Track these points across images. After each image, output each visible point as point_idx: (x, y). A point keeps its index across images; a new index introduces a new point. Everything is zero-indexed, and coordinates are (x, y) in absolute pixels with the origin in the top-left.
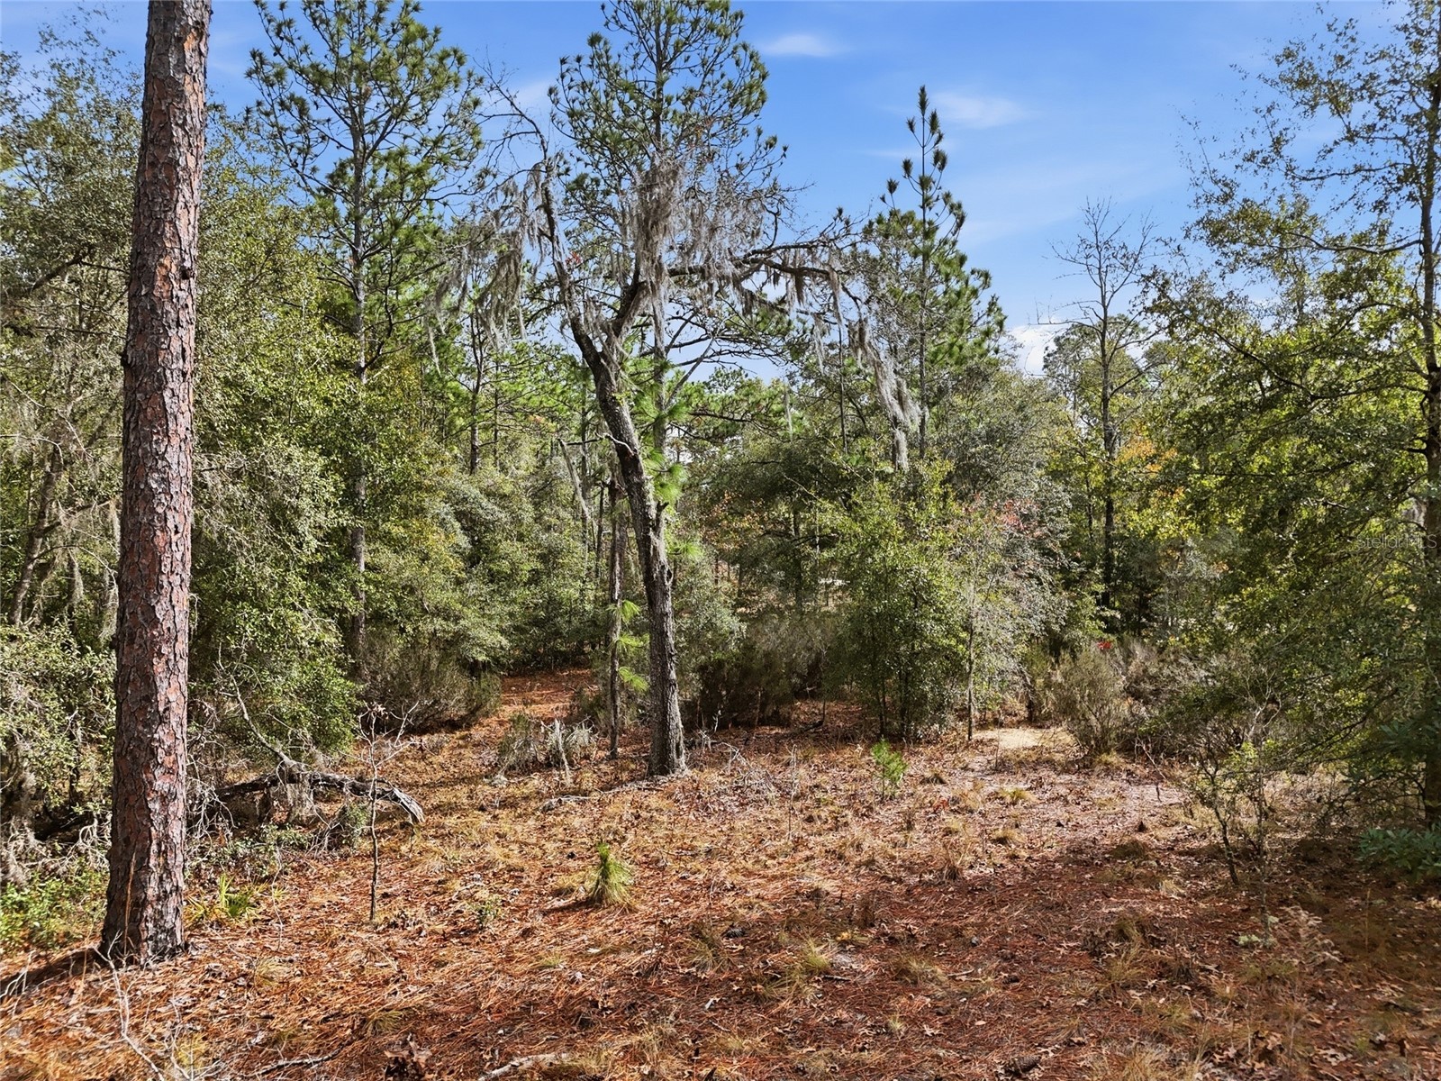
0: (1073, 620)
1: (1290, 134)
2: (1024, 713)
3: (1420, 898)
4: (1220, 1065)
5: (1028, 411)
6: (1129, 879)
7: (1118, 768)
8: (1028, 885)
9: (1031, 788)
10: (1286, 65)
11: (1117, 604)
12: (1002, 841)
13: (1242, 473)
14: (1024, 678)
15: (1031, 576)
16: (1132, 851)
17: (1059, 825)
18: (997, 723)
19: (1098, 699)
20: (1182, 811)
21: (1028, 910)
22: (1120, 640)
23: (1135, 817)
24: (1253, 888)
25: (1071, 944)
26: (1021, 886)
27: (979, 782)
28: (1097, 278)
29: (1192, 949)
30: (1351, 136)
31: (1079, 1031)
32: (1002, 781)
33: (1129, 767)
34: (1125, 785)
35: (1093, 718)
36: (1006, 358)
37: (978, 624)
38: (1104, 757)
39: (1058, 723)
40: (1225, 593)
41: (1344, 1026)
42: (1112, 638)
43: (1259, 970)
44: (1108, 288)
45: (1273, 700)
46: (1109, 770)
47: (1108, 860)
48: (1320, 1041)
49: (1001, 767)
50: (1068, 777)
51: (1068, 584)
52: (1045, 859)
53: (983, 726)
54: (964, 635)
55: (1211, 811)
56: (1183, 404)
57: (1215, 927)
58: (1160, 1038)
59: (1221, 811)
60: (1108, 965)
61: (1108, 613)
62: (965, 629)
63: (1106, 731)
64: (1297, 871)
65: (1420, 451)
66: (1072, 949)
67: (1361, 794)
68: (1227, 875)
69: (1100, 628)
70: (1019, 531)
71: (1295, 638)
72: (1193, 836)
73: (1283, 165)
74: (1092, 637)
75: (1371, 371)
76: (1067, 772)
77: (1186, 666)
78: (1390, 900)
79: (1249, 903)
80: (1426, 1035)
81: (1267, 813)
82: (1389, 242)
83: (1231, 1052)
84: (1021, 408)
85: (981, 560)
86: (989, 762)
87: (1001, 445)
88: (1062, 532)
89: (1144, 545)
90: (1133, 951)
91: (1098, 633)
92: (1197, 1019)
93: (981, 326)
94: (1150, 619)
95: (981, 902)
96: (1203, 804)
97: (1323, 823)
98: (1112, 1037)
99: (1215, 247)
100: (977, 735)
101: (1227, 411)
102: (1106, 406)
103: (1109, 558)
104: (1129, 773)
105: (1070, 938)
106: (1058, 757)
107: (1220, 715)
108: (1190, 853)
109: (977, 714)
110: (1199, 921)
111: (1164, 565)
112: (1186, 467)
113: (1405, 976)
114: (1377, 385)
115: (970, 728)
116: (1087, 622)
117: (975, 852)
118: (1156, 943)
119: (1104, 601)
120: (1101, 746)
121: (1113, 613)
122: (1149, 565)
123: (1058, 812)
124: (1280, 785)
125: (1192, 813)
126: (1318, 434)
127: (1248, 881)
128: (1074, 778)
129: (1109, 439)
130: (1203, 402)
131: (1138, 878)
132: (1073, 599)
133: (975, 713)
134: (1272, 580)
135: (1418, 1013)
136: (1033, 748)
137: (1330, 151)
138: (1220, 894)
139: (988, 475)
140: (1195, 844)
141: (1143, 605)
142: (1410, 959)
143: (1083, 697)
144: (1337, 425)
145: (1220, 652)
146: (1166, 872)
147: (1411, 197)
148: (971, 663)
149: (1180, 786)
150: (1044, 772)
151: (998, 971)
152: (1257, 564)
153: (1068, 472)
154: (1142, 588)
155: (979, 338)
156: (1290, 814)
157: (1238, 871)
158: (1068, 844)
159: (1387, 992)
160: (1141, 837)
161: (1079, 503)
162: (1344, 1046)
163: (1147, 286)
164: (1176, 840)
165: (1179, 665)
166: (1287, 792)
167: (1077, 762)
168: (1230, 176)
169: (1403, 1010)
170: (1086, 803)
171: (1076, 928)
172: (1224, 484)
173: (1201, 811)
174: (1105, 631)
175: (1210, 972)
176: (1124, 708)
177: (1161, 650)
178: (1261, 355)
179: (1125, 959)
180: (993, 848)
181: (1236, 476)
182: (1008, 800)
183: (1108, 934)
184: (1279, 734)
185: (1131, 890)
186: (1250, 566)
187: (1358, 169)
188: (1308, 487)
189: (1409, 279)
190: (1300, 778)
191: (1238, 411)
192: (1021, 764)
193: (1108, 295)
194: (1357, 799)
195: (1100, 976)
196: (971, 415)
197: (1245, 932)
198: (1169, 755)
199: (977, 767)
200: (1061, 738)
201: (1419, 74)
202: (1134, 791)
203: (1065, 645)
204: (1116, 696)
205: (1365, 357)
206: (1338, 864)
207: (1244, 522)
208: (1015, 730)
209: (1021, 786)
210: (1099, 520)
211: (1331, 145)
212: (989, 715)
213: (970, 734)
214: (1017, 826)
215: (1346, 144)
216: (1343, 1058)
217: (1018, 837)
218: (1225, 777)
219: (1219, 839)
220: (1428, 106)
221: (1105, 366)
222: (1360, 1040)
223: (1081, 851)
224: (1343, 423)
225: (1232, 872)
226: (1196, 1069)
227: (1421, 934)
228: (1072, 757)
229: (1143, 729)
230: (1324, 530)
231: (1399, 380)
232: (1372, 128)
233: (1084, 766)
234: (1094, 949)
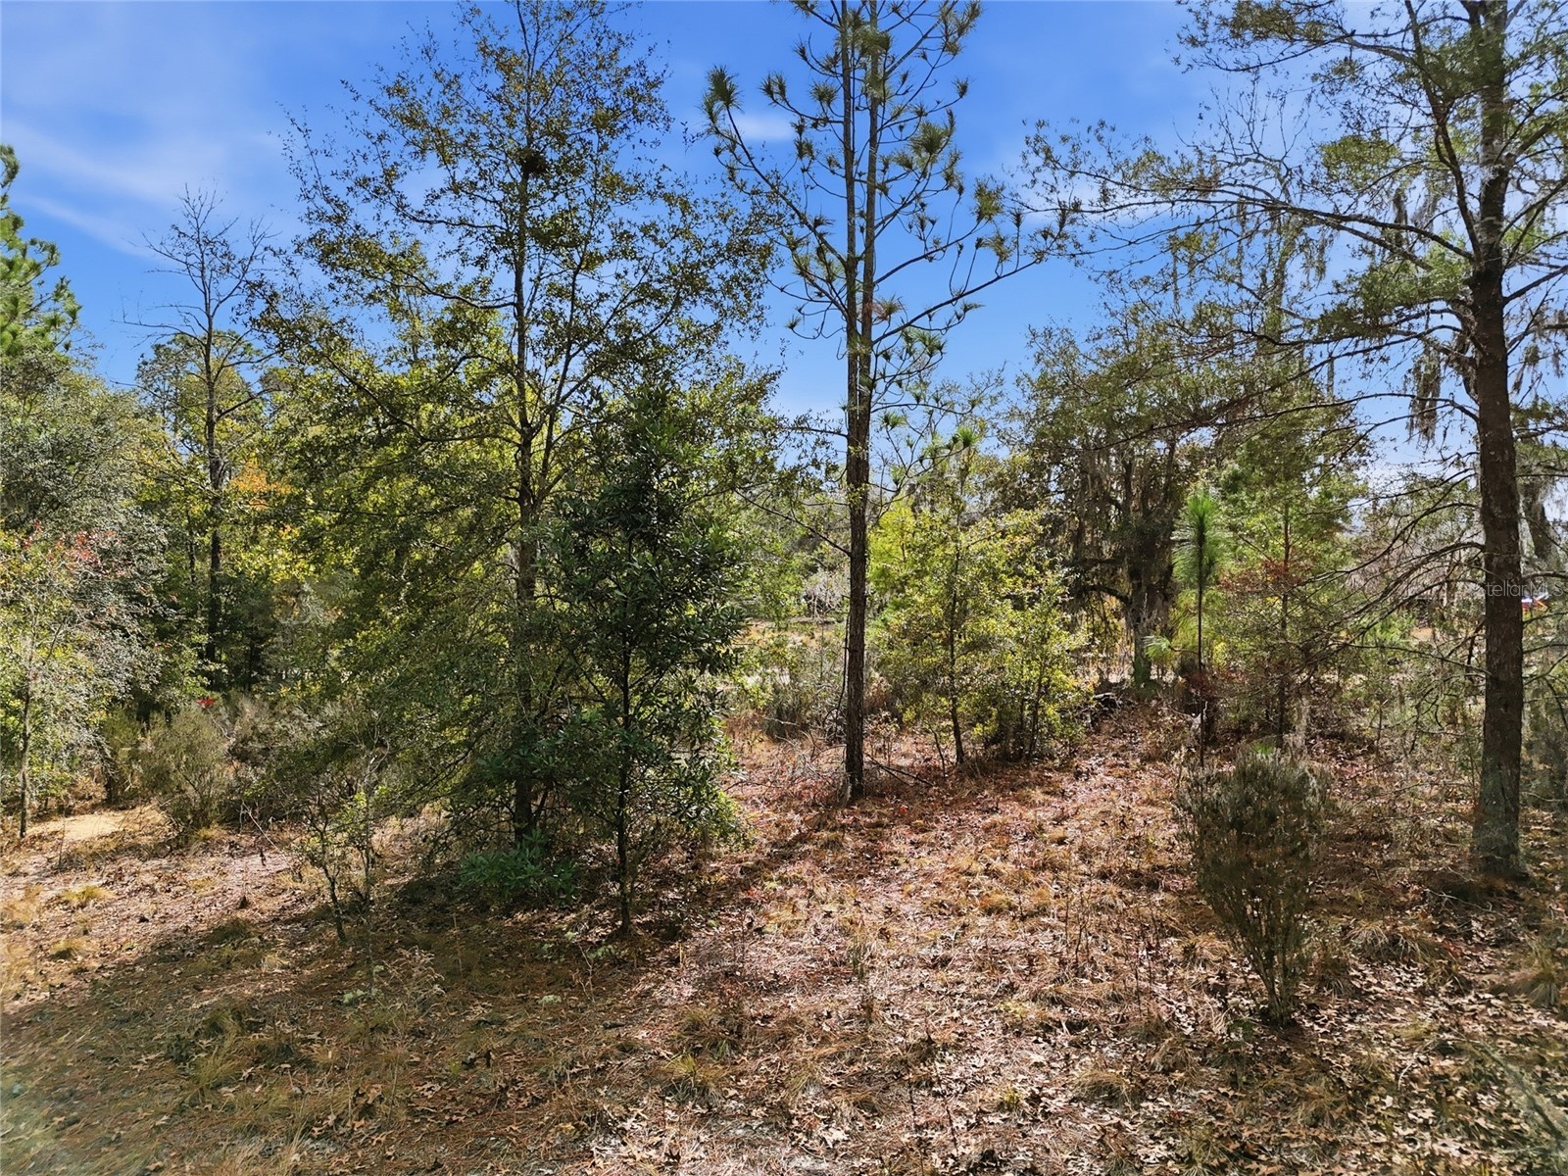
0: (168, 677)
1: (401, 170)
2: (100, 794)
3: (509, 916)
4: (319, 1138)
5: (110, 425)
6: (227, 964)
7: (220, 842)
8: (98, 1001)
9: (107, 884)
10: (396, 100)
11: (224, 657)
12: (65, 954)
13: (357, 511)
14: (102, 751)
15: (114, 627)
16: (231, 932)
17: (143, 920)
18: (66, 811)
19: (198, 769)
20: (290, 876)
21: (96, 1031)
22: (227, 698)
23: (237, 894)
24: (362, 941)
25: (152, 1057)
26: (87, 1004)
27: (34, 888)
28: (199, 281)
29: (293, 1022)
30: (456, 188)
31: (156, 1155)
32: (67, 882)
33: (233, 838)
34: (227, 859)
35: (191, 788)
36: (82, 358)
37: (36, 688)
38: (204, 832)
39: (147, 801)
40: (340, 638)
41: (441, 1056)
42: (216, 695)
43: (362, 1025)
44: (213, 295)
45: (381, 744)
46: (209, 846)
47: (202, 948)
48: (417, 1079)
49: (68, 863)
50: (156, 862)
51: (162, 635)
52: (123, 965)
53: (43, 816)
54: (17, 703)
55: (321, 870)
56: (295, 432)
57: (319, 992)
58: (255, 1130)
59: (330, 868)
60: (197, 1067)
61: (212, 667)
62: (19, 696)
63: (206, 802)
64: (403, 915)
65: (514, 499)
66: (151, 1062)
67: (461, 826)
68: (334, 933)
69: (202, 685)
70: (97, 569)
71: (405, 680)
72: (301, 900)
73: (394, 200)
74: (192, 696)
75: (473, 419)
76: (156, 856)
77: (299, 717)
78: (484, 924)
79: (355, 957)
80: (507, 1041)
81: (374, 860)
82: (490, 298)
83: (332, 1118)
84: (99, 421)
85: (43, 608)
86: (49, 860)
87: (72, 463)
88: (155, 573)
89: (256, 591)
90: (227, 1044)
91: (199, 692)
92: (296, 1096)
93: (46, 313)
94: (261, 671)
95: (30, 1037)
96: (313, 864)
97: (428, 862)
98: (198, 1149)
99: (328, 269)
100: (33, 830)
101: (341, 446)
102: (211, 431)
103: (214, 605)
104: (233, 845)
105: (150, 1050)
106: (145, 840)
107: (332, 767)
108: (297, 919)
109: (35, 803)
110: (304, 990)
111: (278, 612)
112: (298, 500)
113: (493, 991)
114: (479, 433)
115: (23, 822)
116: (187, 679)
117: (23, 976)
118: (254, 1027)
119: (208, 653)
120: (201, 819)
121: (218, 667)
122: (261, 612)
123: (144, 905)
124: (389, 832)
125: (300, 876)
126: (427, 476)
127: (355, 936)
128: (164, 862)
129: (214, 467)
130: (315, 431)
131: (237, 960)
132: (168, 652)
133: (32, 803)
134: (385, 623)
135: (503, 1023)
136: (112, 835)
137: (438, 197)
138: (325, 956)
139: (54, 500)
140: (303, 909)
141: (254, 658)
142: (499, 974)
143: (178, 766)
144: (444, 467)
145: (333, 699)
146: (267, 946)
147: (506, 260)
148: (26, 738)
149: (289, 849)
150: (125, 862)
151: (49, 1118)
152: (371, 605)
153: (165, 502)
154: (253, 638)
155: (41, 327)
156: (399, 859)
157: (346, 927)
158: (154, 940)
159: (478, 1011)
160: (243, 915)
161: (176, 541)
162: (439, 1075)
163: (252, 295)
164: (283, 909)
165: (293, 718)
166: (397, 838)
167: (169, 842)
168: (343, 198)
169: (491, 1024)
170: (178, 888)
171: (159, 1036)
172: (339, 522)
173: (311, 872)
174: (208, 688)
175: (312, 1041)
176: (228, 774)
177: (273, 705)
178: (373, 389)
179: (217, 1055)
180: (50, 966)
181: (350, 514)
182: (75, 902)
183: (197, 1034)
184: (391, 781)
185: (228, 976)
186: (364, 609)
187: (462, 223)
188: (417, 528)
189: (505, 339)
190: (408, 821)
191: (351, 445)
192: (94, 856)
193: (213, 304)
194: (458, 833)
195: (185, 1084)
196: (30, 421)
197: (349, 989)
198: (277, 819)
199: (31, 870)
200: (151, 818)
201: (510, 146)
202: (238, 864)
203: (158, 707)
204: (219, 760)
205: (469, 406)
206: (441, 898)
207: (358, 561)
208: (88, 817)
209: (94, 883)
210: (203, 560)
211: (438, 192)
212: (52, 803)
213: (23, 829)
214: (86, 933)
215: (451, 195)
216: (437, 1088)
217: (89, 945)
218: (337, 831)
219: (328, 898)
220: (519, 180)
221: (211, 385)
222: (453, 1065)
223: (169, 946)
224: (449, 464)
225: (340, 929)
226: (294, 1149)
227: (508, 949)
228: (162, 838)
229: (248, 793)
230: (431, 572)
231: (496, 431)
232: (473, 185)
233: (177, 846)
234: (180, 1054)
